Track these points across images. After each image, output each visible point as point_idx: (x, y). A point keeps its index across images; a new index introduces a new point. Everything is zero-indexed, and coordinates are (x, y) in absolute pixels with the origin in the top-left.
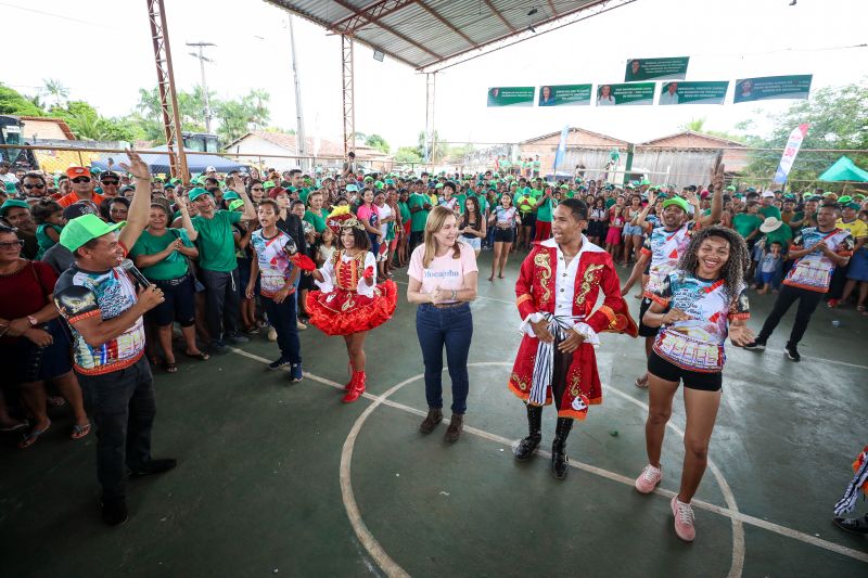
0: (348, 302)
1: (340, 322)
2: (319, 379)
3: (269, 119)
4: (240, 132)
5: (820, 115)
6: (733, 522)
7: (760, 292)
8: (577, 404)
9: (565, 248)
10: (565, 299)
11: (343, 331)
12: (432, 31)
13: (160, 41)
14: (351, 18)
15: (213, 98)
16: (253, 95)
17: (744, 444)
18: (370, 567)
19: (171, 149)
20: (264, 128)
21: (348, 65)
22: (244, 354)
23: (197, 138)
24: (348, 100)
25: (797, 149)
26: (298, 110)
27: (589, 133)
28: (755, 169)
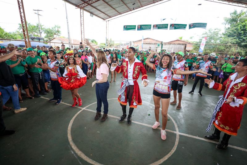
0: (72, 80)
1: (70, 85)
2: (66, 104)
3: (61, 34)
4: (52, 38)
5: (210, 35)
6: (177, 135)
7: (193, 79)
8: (135, 104)
9: (130, 61)
10: (130, 75)
11: (71, 88)
12: (107, 9)
13: (21, 6)
14: (83, 4)
15: (43, 27)
16: (56, 26)
17: (183, 116)
18: (73, 152)
19: (25, 40)
20: (59, 36)
21: (82, 17)
22: (44, 98)
23: (37, 38)
24: (82, 27)
25: (205, 44)
26: (68, 31)
27: (152, 39)
28: (195, 49)
